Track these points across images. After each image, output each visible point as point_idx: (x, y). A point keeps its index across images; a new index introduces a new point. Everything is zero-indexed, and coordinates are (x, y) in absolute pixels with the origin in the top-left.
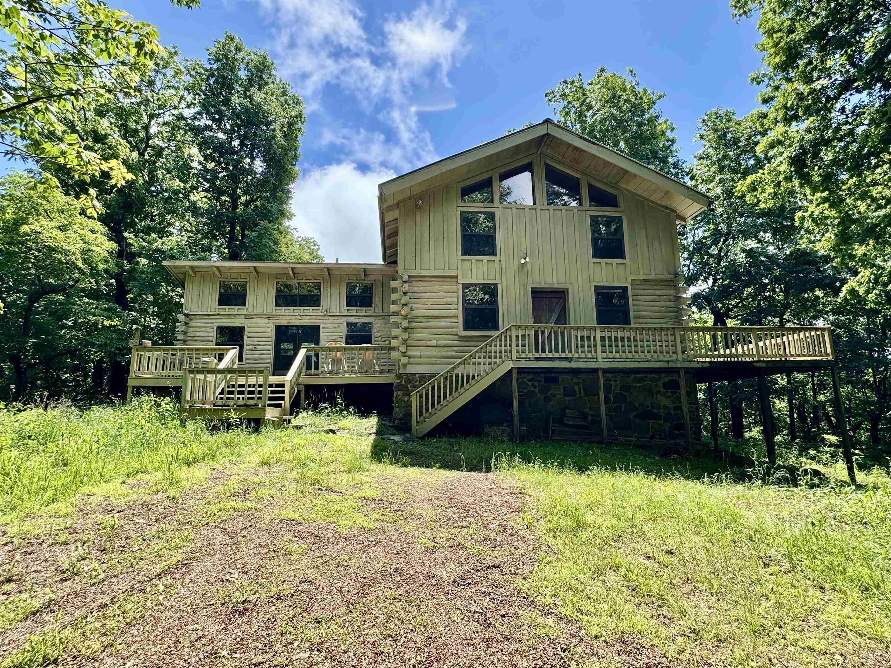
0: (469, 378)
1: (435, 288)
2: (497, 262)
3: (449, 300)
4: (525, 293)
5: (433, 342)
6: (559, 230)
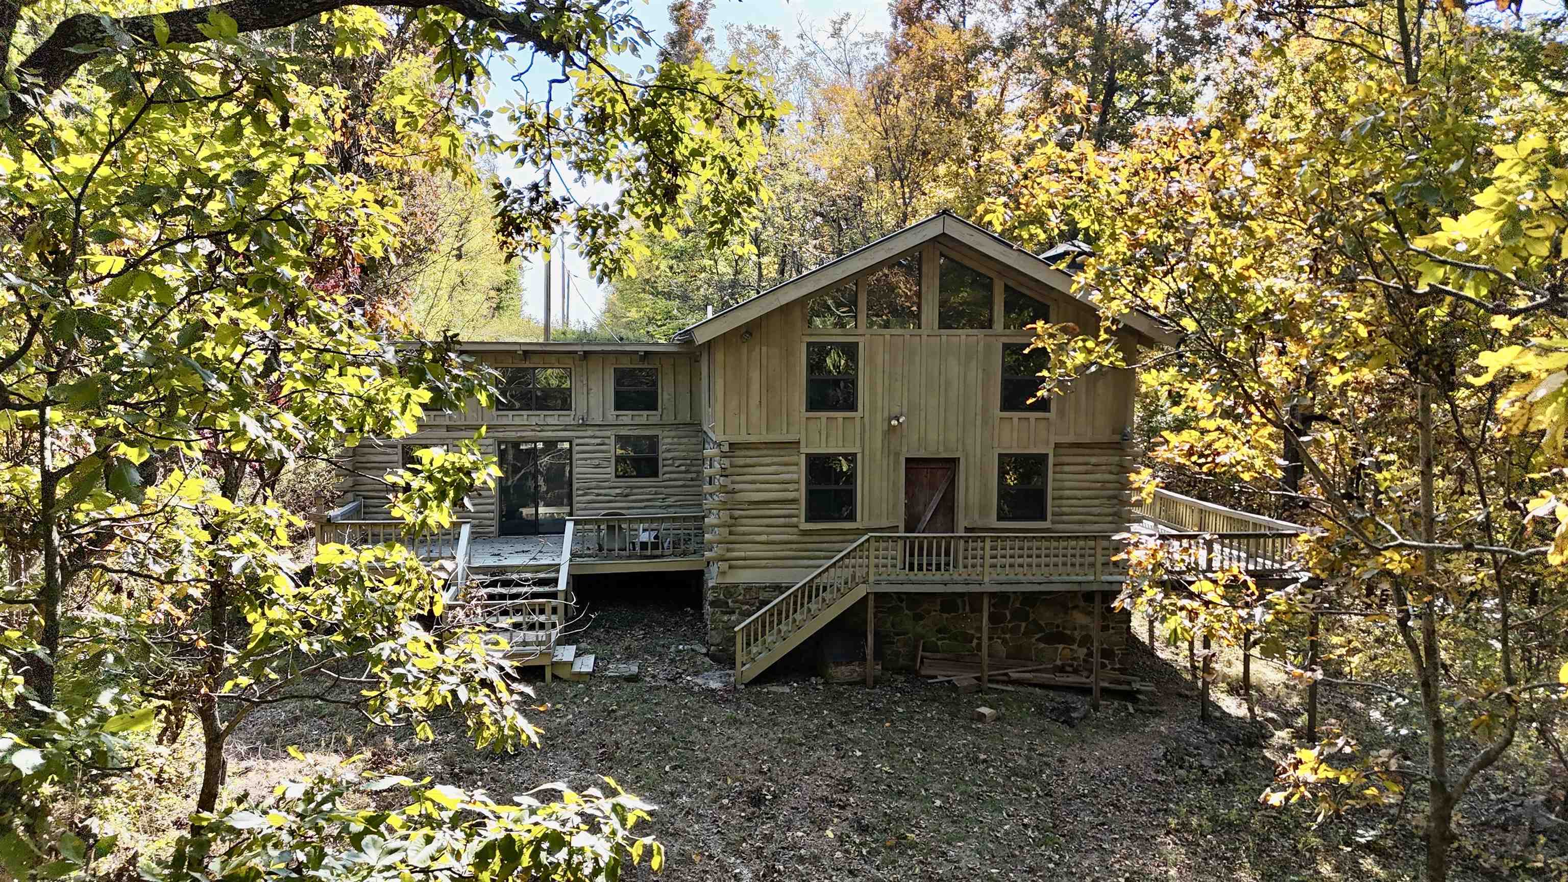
1: (768, 460)
2: (858, 421)
3: (787, 477)
4: (896, 467)
5: (764, 538)
6: (954, 368)
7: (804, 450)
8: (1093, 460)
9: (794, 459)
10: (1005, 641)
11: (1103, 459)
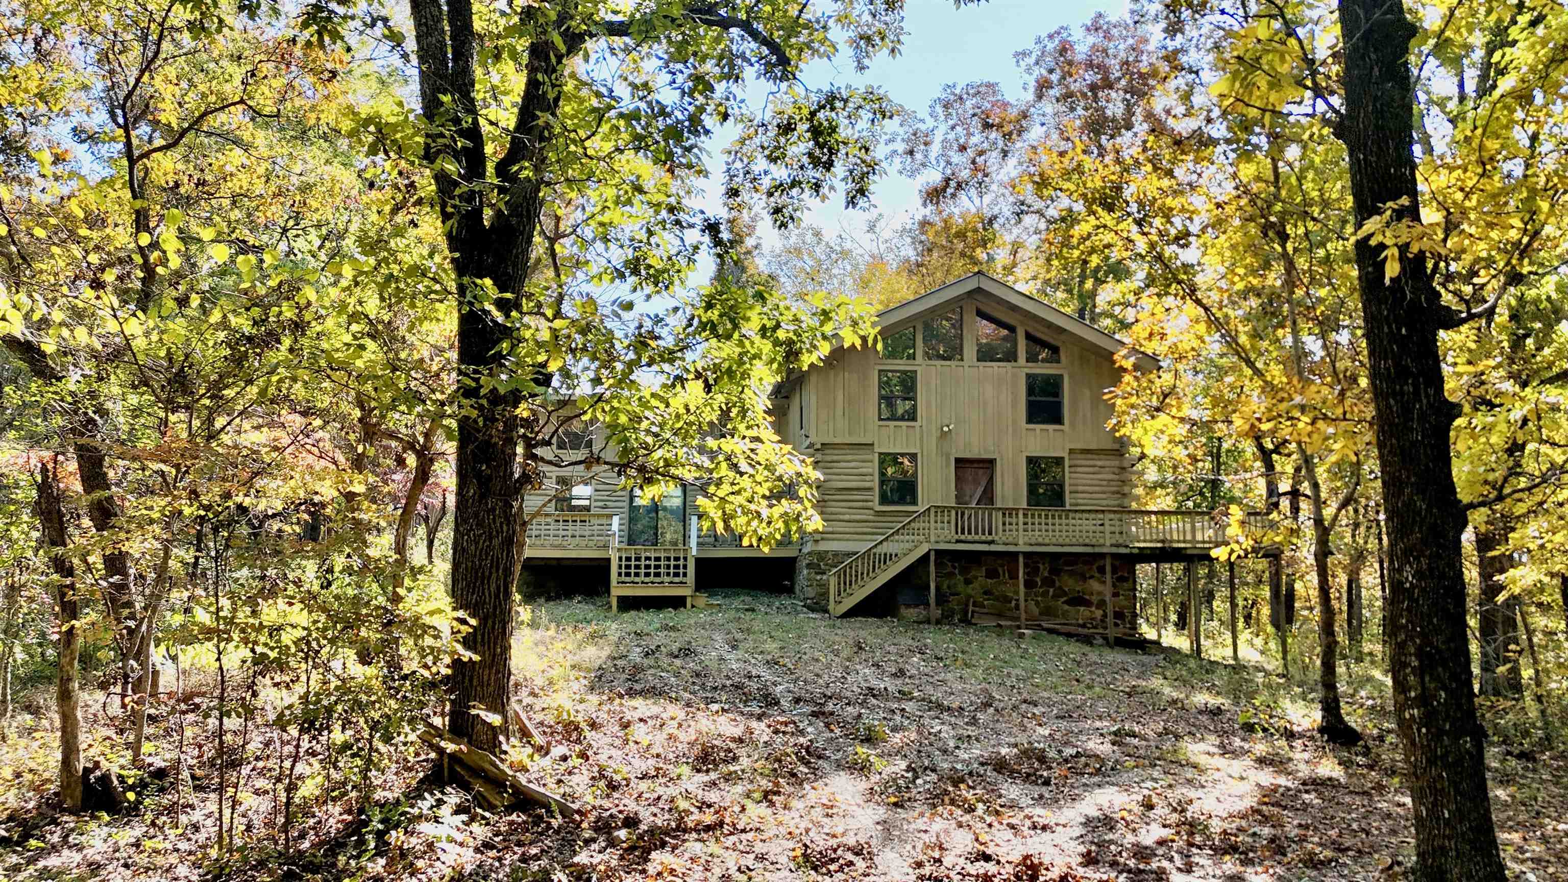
0: (887, 558)
1: (849, 457)
2: (918, 429)
3: (864, 470)
4: (948, 465)
5: (847, 517)
6: (989, 391)
7: (877, 449)
8: (1099, 463)
9: (869, 457)
10: (1037, 604)
11: (1107, 463)
